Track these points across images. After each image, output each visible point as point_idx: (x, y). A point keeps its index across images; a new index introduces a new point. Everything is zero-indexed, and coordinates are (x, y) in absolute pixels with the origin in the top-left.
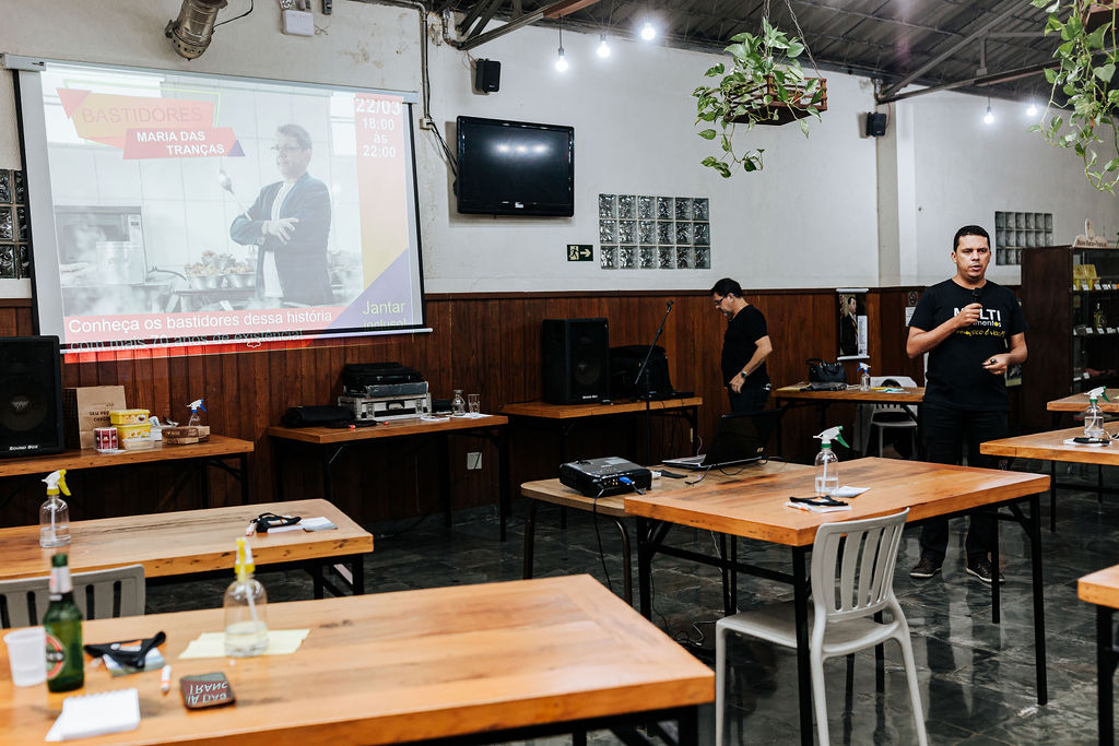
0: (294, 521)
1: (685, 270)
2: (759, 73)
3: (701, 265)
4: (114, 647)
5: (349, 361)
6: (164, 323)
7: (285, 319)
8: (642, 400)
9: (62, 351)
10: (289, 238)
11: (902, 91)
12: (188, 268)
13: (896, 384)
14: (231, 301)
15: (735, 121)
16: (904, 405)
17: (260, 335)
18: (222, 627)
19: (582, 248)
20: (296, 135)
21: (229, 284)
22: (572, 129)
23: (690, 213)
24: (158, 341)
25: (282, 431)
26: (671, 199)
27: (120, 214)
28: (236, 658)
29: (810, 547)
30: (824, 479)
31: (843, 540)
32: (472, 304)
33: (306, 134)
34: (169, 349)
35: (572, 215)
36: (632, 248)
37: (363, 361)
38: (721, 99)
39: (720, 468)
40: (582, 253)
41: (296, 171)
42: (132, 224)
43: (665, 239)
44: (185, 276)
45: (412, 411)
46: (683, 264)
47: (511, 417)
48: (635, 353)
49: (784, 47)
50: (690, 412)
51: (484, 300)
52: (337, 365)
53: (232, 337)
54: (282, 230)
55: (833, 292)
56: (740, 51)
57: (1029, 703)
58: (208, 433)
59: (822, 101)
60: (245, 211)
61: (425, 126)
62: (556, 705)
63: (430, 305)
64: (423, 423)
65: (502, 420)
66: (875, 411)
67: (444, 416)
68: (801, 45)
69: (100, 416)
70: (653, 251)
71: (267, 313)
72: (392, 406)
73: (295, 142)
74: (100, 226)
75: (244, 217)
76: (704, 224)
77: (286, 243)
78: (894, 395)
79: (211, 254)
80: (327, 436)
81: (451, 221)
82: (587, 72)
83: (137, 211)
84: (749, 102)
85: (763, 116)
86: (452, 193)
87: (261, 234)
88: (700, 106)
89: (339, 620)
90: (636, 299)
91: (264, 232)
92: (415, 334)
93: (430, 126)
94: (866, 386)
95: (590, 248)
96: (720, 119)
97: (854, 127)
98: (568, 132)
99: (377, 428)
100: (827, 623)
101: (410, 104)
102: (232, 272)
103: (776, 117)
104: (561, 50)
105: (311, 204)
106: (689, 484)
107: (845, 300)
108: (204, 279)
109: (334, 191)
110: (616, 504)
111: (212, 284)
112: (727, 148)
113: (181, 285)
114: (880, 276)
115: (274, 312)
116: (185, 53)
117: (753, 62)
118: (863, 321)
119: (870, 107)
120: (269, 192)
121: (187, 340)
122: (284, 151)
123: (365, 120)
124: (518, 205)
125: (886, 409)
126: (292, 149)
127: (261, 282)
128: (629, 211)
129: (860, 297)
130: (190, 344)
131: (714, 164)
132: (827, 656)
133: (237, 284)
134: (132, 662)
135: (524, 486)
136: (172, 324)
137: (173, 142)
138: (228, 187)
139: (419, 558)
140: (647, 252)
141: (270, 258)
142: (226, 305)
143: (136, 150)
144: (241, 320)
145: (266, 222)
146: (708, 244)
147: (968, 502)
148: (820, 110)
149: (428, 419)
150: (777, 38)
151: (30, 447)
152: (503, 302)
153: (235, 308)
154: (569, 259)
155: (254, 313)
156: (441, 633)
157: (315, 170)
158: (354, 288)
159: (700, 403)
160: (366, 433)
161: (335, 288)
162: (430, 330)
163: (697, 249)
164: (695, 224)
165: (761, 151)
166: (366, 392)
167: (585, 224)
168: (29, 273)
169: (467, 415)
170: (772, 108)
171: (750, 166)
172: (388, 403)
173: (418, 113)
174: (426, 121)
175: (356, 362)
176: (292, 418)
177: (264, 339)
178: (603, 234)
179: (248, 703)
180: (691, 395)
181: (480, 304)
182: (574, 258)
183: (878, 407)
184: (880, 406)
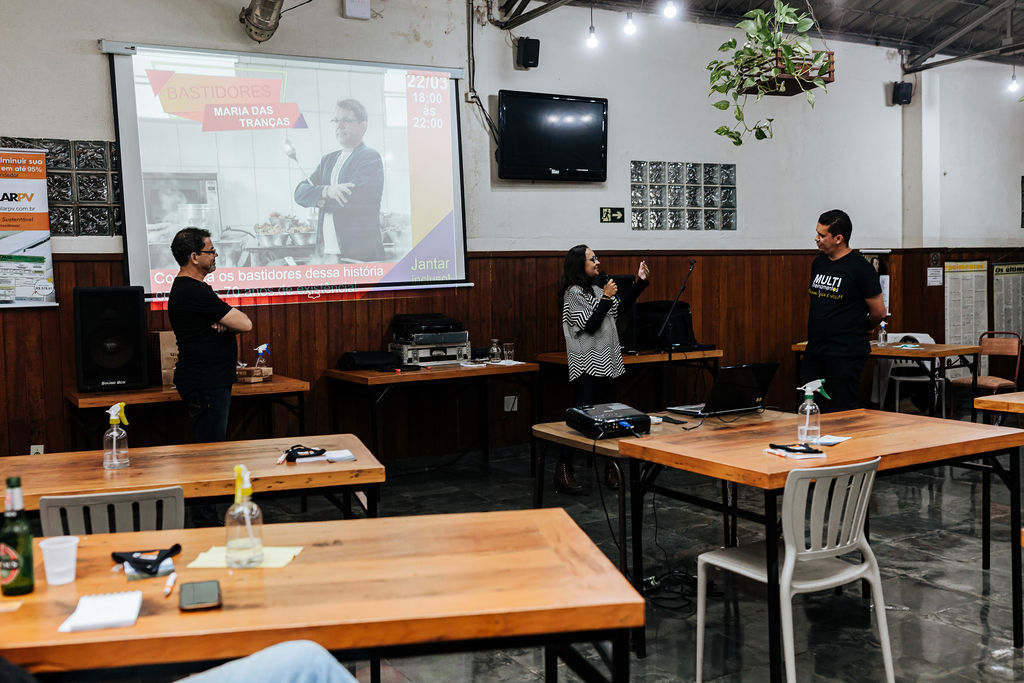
0: (320, 453)
1: (712, 231)
2: (769, 48)
3: (728, 226)
4: (135, 555)
5: (398, 312)
6: (236, 276)
7: (342, 273)
8: (666, 351)
9: (146, 300)
10: (346, 201)
11: (930, 61)
12: (257, 227)
13: (914, 341)
14: (294, 257)
15: (747, 92)
16: (919, 360)
17: (319, 288)
18: (223, 542)
19: (614, 210)
20: (354, 109)
21: (293, 242)
22: (606, 100)
23: (718, 178)
24: (231, 292)
25: (337, 373)
26: (700, 165)
27: (198, 180)
28: (233, 569)
29: (781, 491)
30: (805, 428)
31: (812, 486)
32: (511, 261)
33: (362, 108)
34: (240, 299)
35: (604, 180)
36: (661, 210)
37: (411, 312)
38: (734, 72)
39: (718, 416)
40: (614, 215)
41: (353, 141)
42: (209, 188)
43: (693, 203)
44: (255, 234)
45: (453, 357)
46: (710, 226)
47: (542, 364)
48: (660, 307)
49: (794, 22)
50: (712, 363)
51: (523, 258)
52: (388, 316)
53: (295, 289)
54: (339, 193)
56: (751, 26)
57: (1006, 645)
58: (271, 373)
59: (829, 72)
60: (308, 177)
61: (470, 99)
62: (497, 622)
63: (471, 262)
64: (462, 369)
65: (534, 367)
66: (893, 365)
67: (482, 362)
68: (810, 20)
70: (682, 213)
71: (327, 267)
72: (435, 353)
73: (353, 115)
74: (181, 190)
75: (306, 182)
76: (731, 188)
77: (343, 206)
78: (909, 351)
79: (277, 216)
80: (375, 378)
81: (492, 186)
82: (615, 48)
83: (213, 177)
84: (759, 75)
85: (770, 88)
86: (494, 159)
87: (321, 198)
88: (712, 78)
89: (331, 539)
90: (664, 258)
91: (324, 195)
92: (461, 288)
93: (475, 100)
94: (882, 342)
95: (622, 210)
96: (731, 91)
97: (880, 96)
98: (602, 103)
99: (422, 372)
100: (797, 561)
101: (457, 80)
102: (296, 231)
103: (783, 89)
104: (592, 28)
105: (366, 171)
106: (685, 429)
107: (868, 260)
108: (271, 237)
109: (387, 158)
110: (612, 445)
111: (277, 242)
112: (740, 117)
113: (251, 243)
114: (903, 238)
115: (331, 267)
116: (256, 37)
117: (763, 37)
118: (885, 280)
119: (897, 76)
120: (329, 160)
121: (256, 291)
122: (342, 123)
123: (415, 94)
124: (554, 172)
125: (904, 364)
126: (350, 121)
127: (321, 241)
128: (659, 176)
130: (258, 294)
131: (727, 133)
132: (795, 592)
133: (300, 242)
134: (147, 569)
135: (536, 427)
136: (242, 277)
137: (245, 117)
138: (293, 156)
139: (457, 490)
140: (676, 214)
141: (329, 219)
142: (290, 261)
143: (212, 124)
144: (303, 274)
145: (327, 186)
146: (735, 207)
147: (943, 453)
148: (827, 82)
149: (467, 365)
150: (787, 14)
151: (119, 382)
152: (540, 260)
153: (298, 263)
154: (602, 221)
155: (315, 268)
156: (415, 555)
157: (370, 141)
158: (403, 246)
159: (721, 355)
160: (410, 376)
161: (386, 246)
162: (472, 284)
163: (723, 212)
164: (723, 188)
165: (771, 120)
166: (412, 339)
167: (617, 188)
168: (121, 231)
169: (503, 363)
170: (780, 80)
171: (760, 135)
172: (432, 350)
173: (464, 87)
174: (471, 94)
175: (405, 313)
176: (347, 362)
177: (323, 292)
178: (634, 198)
179: (232, 607)
180: (712, 348)
181: (518, 261)
182: (606, 220)
183: (896, 362)
184: (898, 361)
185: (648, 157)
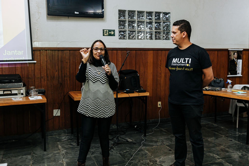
1: (159, 40)
19: (110, 31)
23: (161, 18)
26: (153, 12)
36: (134, 31)
40: (110, 33)
43: (150, 28)
45: (16, 94)
46: (158, 38)
55: (227, 51)
63: (35, 52)
65: (45, 100)
72: (5, 92)
76: (168, 23)
81: (47, 19)
90: (134, 51)
92: (29, 63)
95: (114, 31)
107: (232, 53)
118: (240, 62)
124: (76, 13)
128: (132, 16)
129: (239, 52)
152: (71, 52)
154: (104, 35)
159: (148, 95)
162: (35, 62)
163: (164, 32)
164: (164, 22)
172: (4, 91)
178: (120, 26)
180: (144, 91)
182: (106, 35)
185: (127, 8)
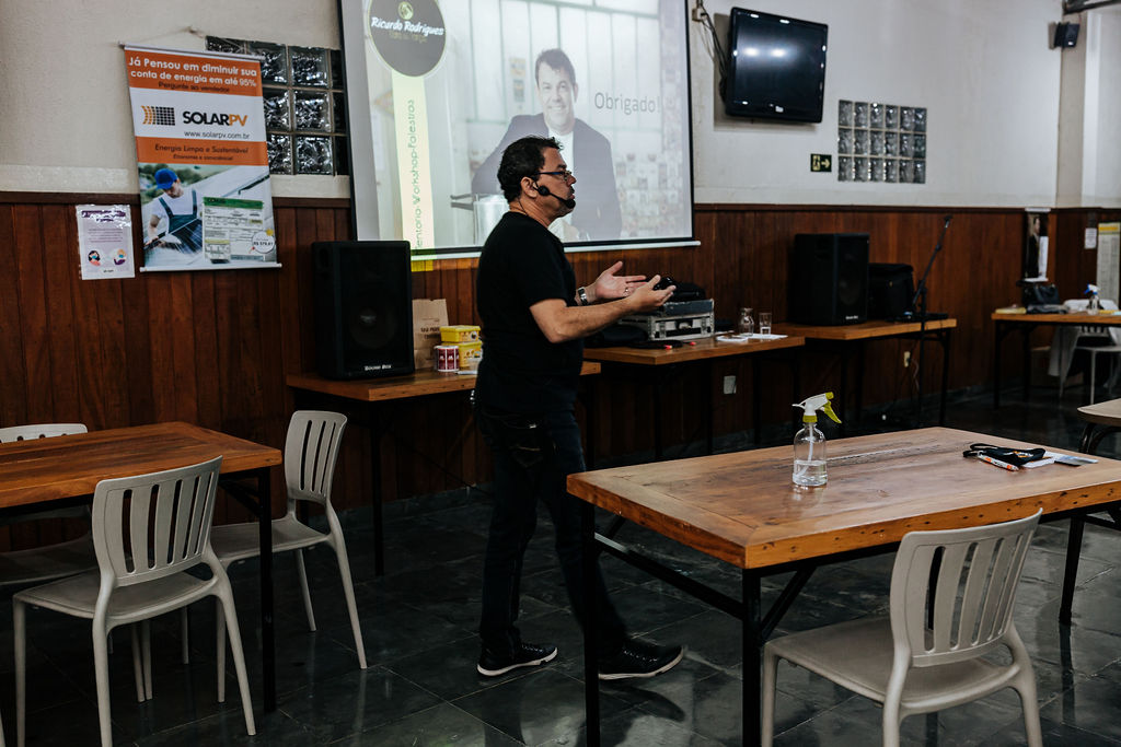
1: (904, 184)
3: (918, 179)
19: (823, 158)
22: (826, 27)
23: (910, 123)
26: (894, 107)
32: (732, 215)
35: (819, 120)
36: (862, 159)
40: (821, 163)
45: (697, 331)
46: (903, 178)
47: (808, 339)
50: (944, 334)
51: (743, 212)
55: (1021, 213)
61: (699, 17)
63: (697, 216)
65: (799, 341)
66: (1080, 334)
69: (430, 333)
70: (880, 163)
72: (682, 326)
76: (922, 136)
81: (717, 124)
86: (718, 93)
90: (866, 215)
92: (687, 247)
93: (704, 18)
95: (829, 158)
97: (1044, 37)
98: (821, 31)
99: (670, 351)
114: (1057, 195)
118: (1044, 242)
119: (1058, 18)
124: (778, 109)
129: (1043, 216)
135: (1082, 410)
146: (926, 157)
151: (384, 367)
152: (758, 215)
154: (812, 170)
159: (956, 324)
162: (698, 243)
163: (914, 163)
164: (917, 135)
167: (828, 133)
169: (757, 337)
172: (678, 322)
173: (692, 2)
178: (840, 144)
180: (944, 317)
181: (739, 216)
182: (816, 168)
183: (1083, 330)
184: (1086, 329)
185: (854, 95)
